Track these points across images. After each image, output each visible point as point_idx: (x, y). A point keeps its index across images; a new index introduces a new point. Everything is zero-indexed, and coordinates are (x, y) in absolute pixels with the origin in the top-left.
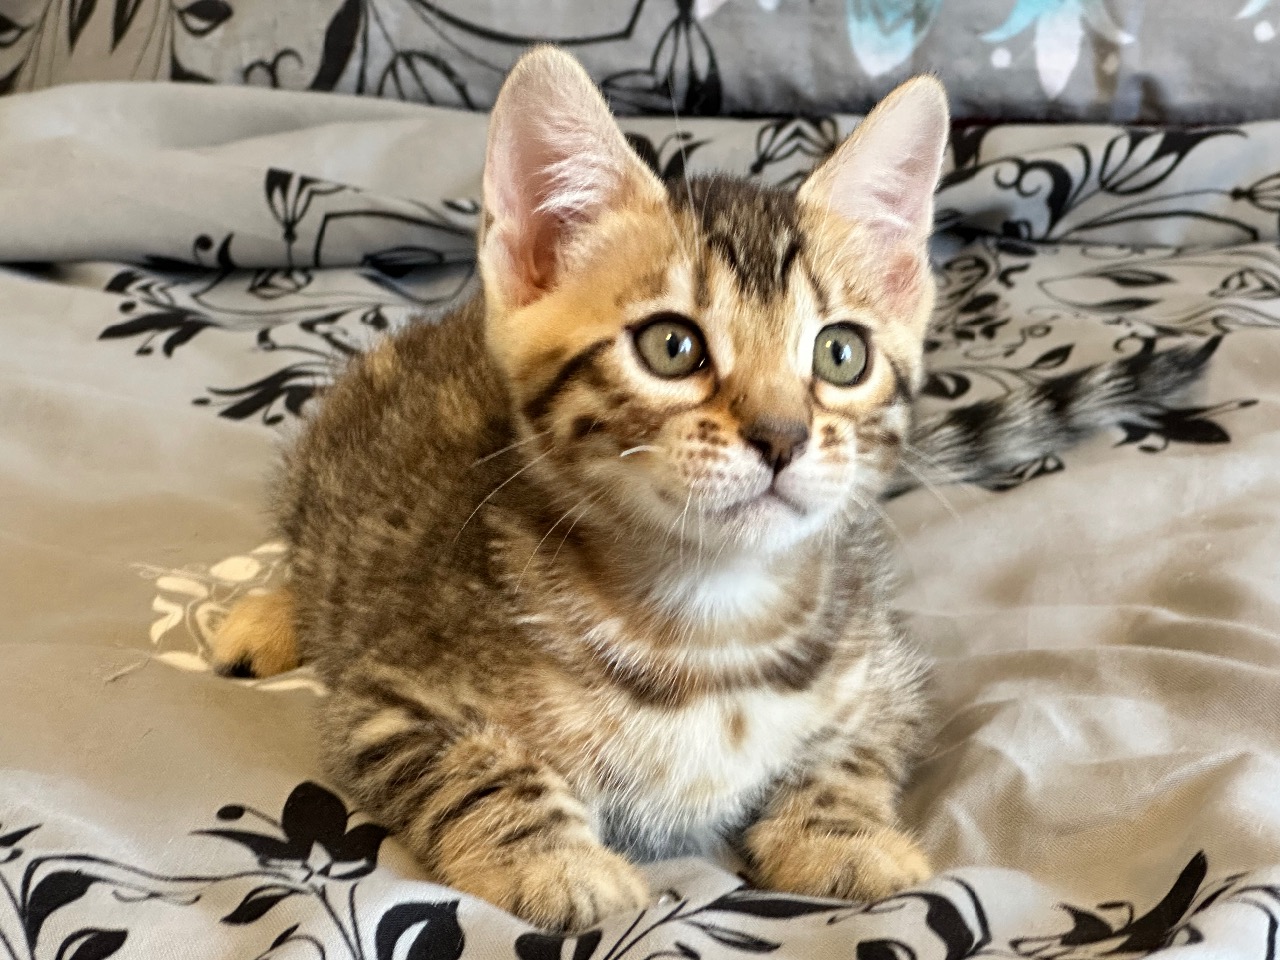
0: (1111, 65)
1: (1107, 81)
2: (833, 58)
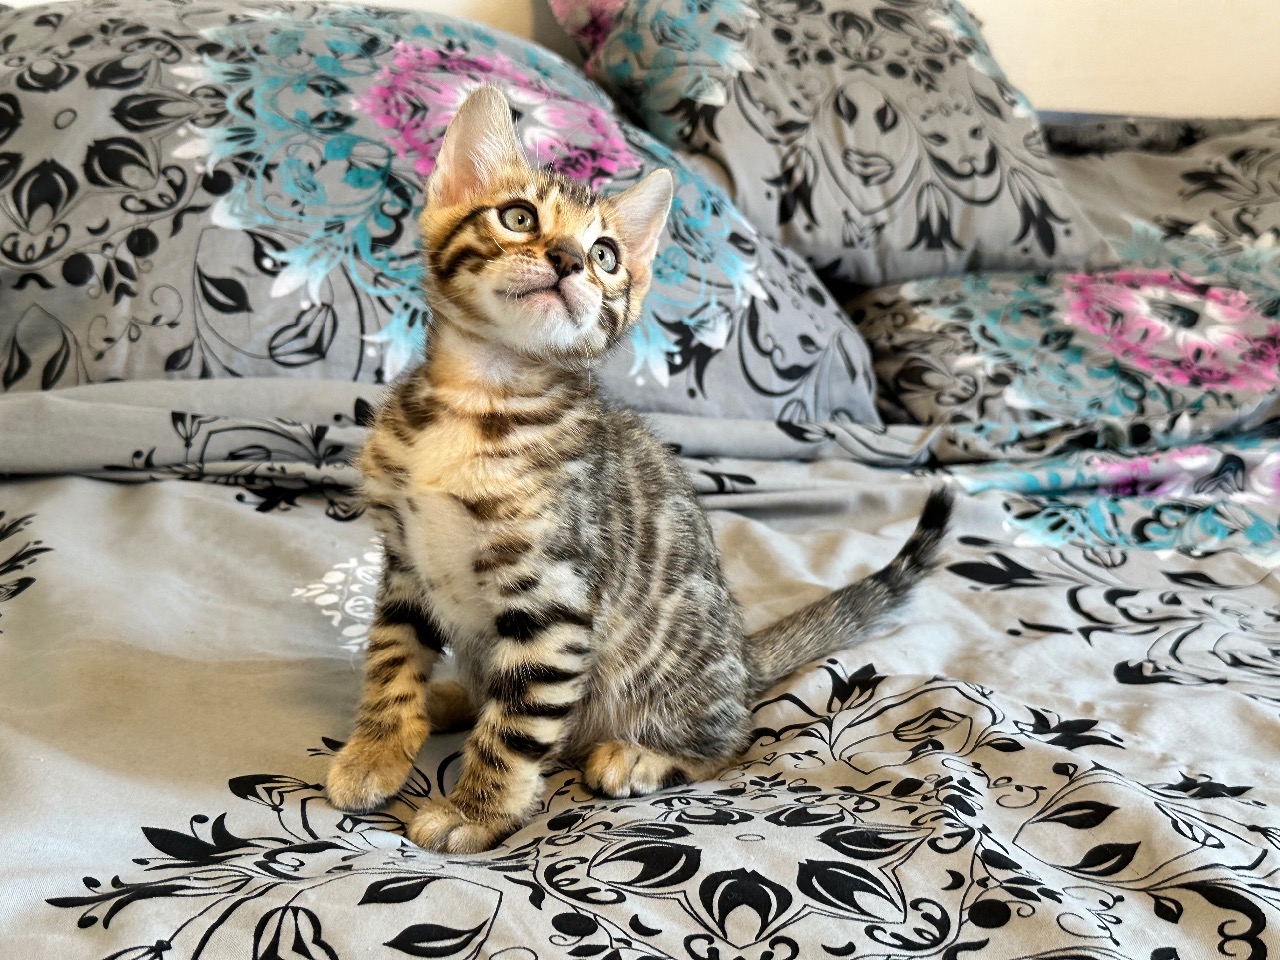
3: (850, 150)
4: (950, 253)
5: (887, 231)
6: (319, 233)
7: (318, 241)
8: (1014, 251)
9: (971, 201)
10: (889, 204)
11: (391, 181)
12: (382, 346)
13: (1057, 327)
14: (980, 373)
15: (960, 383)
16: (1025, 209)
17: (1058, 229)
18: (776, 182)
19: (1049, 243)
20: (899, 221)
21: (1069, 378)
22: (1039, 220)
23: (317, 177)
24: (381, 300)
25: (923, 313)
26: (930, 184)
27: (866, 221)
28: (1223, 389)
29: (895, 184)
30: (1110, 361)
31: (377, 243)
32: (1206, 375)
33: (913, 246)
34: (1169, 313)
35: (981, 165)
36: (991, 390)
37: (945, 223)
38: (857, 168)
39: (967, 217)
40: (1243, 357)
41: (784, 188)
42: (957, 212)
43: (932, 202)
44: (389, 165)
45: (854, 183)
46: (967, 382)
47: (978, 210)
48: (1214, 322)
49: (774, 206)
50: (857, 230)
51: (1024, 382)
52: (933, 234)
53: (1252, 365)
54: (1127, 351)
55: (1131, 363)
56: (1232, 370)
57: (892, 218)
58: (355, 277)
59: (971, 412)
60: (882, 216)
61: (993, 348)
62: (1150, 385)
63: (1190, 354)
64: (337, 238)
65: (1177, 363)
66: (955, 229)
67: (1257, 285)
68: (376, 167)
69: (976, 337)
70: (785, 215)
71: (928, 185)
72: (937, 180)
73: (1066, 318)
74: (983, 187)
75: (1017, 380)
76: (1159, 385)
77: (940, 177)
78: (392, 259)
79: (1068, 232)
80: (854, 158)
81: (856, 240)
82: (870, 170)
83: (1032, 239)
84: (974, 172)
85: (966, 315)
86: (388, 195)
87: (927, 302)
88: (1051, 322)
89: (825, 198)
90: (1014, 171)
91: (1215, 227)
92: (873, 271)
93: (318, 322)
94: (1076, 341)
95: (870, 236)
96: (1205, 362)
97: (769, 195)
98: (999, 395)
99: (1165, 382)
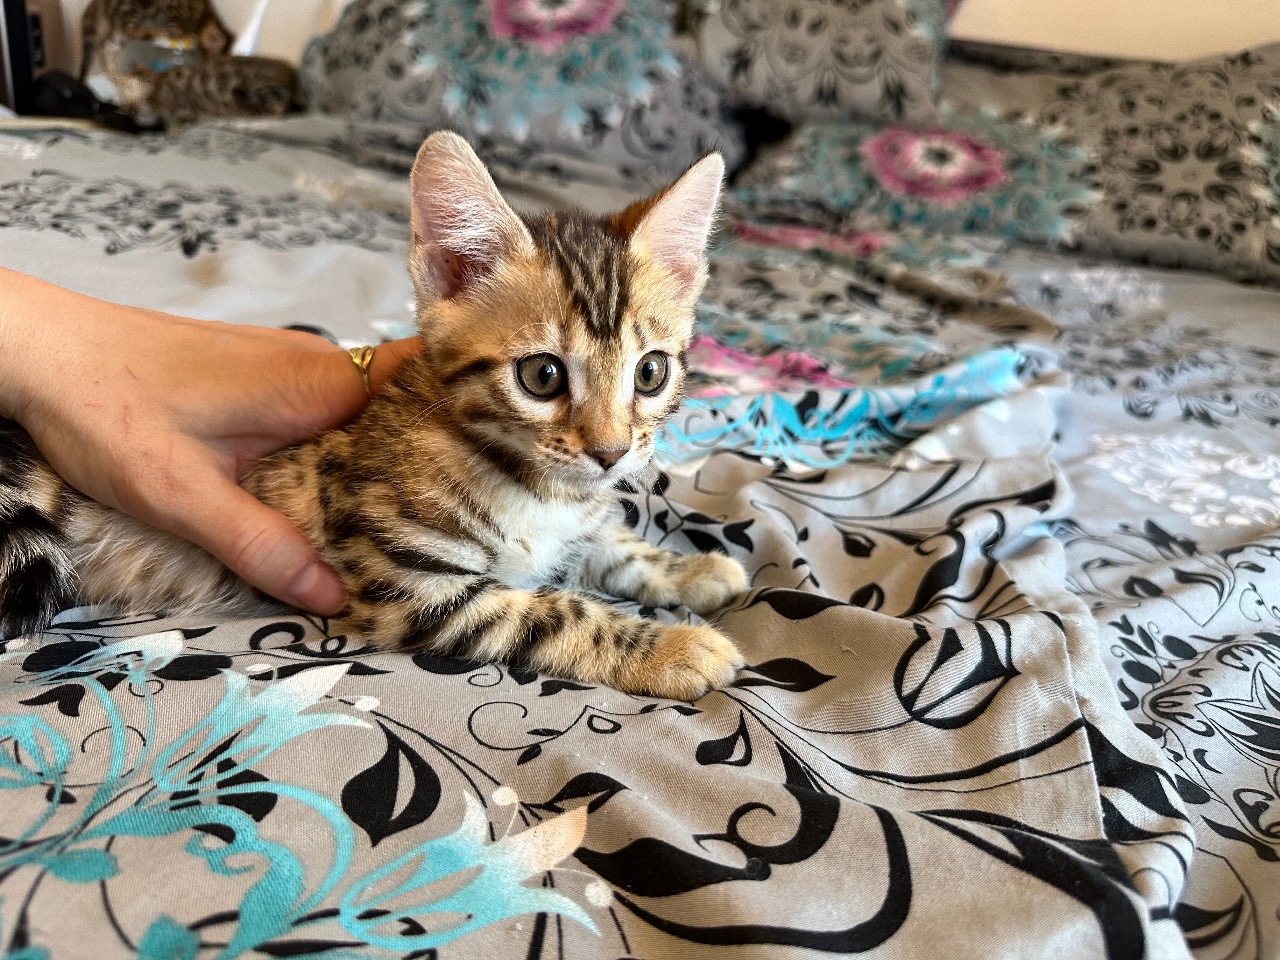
4: (836, 109)
5: (796, 93)
7: (440, 53)
8: (875, 112)
9: (853, 80)
10: (801, 75)
11: (481, 29)
12: (448, 100)
13: (856, 153)
17: (908, 104)
18: (732, 56)
22: (896, 94)
23: (451, 26)
26: (828, 67)
27: (784, 86)
28: (922, 198)
29: (806, 66)
30: (867, 175)
32: (922, 190)
33: (813, 102)
34: (932, 157)
35: (866, 59)
37: (833, 91)
41: (736, 60)
42: (843, 85)
43: (828, 77)
44: (484, 24)
45: (781, 64)
47: (857, 86)
48: (955, 162)
49: (728, 69)
50: (775, 89)
52: (827, 95)
54: (885, 171)
55: (880, 178)
56: (939, 189)
57: (801, 84)
58: (448, 70)
60: (795, 83)
62: (877, 188)
63: (921, 178)
64: (447, 51)
65: (908, 182)
66: (840, 94)
67: (1014, 150)
68: (479, 23)
70: (734, 74)
73: (864, 149)
74: (861, 71)
75: (799, 175)
76: (884, 190)
77: (835, 63)
79: (914, 106)
81: (775, 95)
83: (889, 107)
84: (858, 62)
85: (816, 143)
86: (476, 37)
87: (807, 135)
88: (854, 150)
89: (761, 69)
90: (889, 66)
91: (1037, 119)
92: (789, 113)
93: (426, 88)
94: (860, 162)
95: (785, 94)
96: (929, 183)
97: (725, 63)
99: (890, 189)
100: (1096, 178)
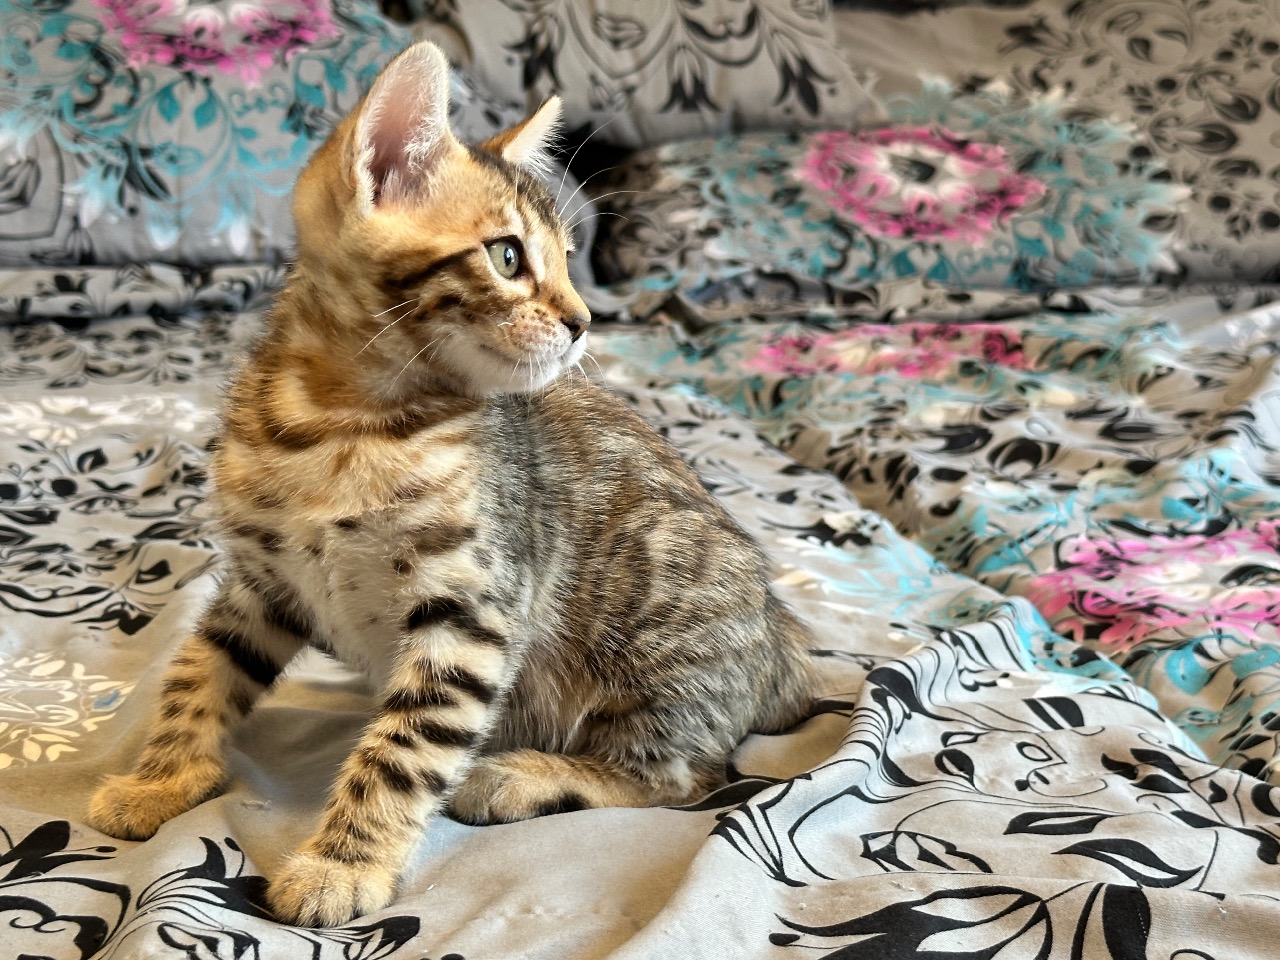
0: (263, 243)
1: (260, 250)
2: (143, 242)
3: (600, 15)
4: (708, 115)
5: (639, 94)
6: (27, 100)
7: (28, 107)
8: (776, 112)
9: (726, 63)
10: (640, 66)
11: (99, 54)
12: (78, 197)
13: (789, 184)
14: (693, 227)
15: (668, 236)
16: (785, 69)
17: (822, 89)
18: (518, 47)
19: (811, 101)
20: (650, 84)
21: (778, 231)
22: (800, 79)
23: (32, 52)
24: (80, 157)
25: (669, 174)
26: (683, 47)
27: (616, 84)
28: (933, 239)
29: (645, 48)
30: (827, 216)
31: (79, 107)
32: (923, 226)
33: (667, 107)
34: (906, 169)
35: (738, 25)
36: (698, 241)
37: (699, 86)
38: (607, 32)
39: (722, 78)
40: (965, 210)
41: (527, 54)
42: (712, 74)
43: (685, 65)
44: (98, 41)
45: (603, 49)
46: (675, 236)
47: (734, 72)
48: (949, 176)
49: (516, 72)
50: (604, 93)
51: (732, 236)
52: (688, 96)
53: (972, 217)
54: (850, 205)
55: (849, 217)
56: (949, 221)
57: (644, 80)
58: (59, 137)
59: (671, 262)
60: (633, 79)
61: (719, 204)
62: (859, 237)
63: (912, 208)
64: (44, 103)
65: (897, 217)
66: (712, 89)
67: (1016, 139)
68: (87, 43)
69: (706, 192)
70: (529, 79)
71: (679, 48)
72: (691, 43)
73: (797, 175)
74: (739, 48)
75: (725, 233)
76: (869, 238)
77: (692, 40)
78: (92, 121)
79: (832, 92)
80: (604, 23)
81: (604, 103)
82: (620, 35)
83: (793, 98)
84: (729, 33)
85: (705, 173)
86: (94, 66)
87: (675, 162)
88: (782, 179)
89: (570, 62)
90: (775, 31)
91: (1011, 84)
92: (629, 132)
93: (22, 175)
94: (804, 198)
95: (620, 98)
96: (927, 215)
97: (510, 61)
98: (701, 247)
99: (876, 234)
100: (1158, 164)
